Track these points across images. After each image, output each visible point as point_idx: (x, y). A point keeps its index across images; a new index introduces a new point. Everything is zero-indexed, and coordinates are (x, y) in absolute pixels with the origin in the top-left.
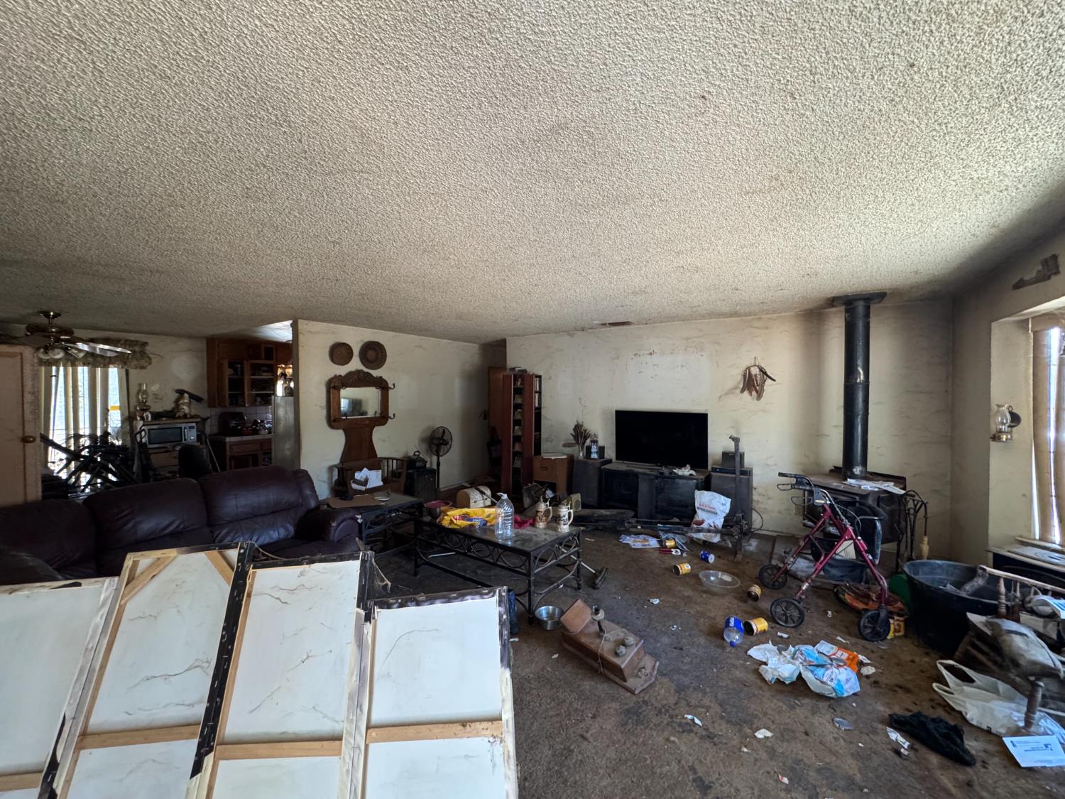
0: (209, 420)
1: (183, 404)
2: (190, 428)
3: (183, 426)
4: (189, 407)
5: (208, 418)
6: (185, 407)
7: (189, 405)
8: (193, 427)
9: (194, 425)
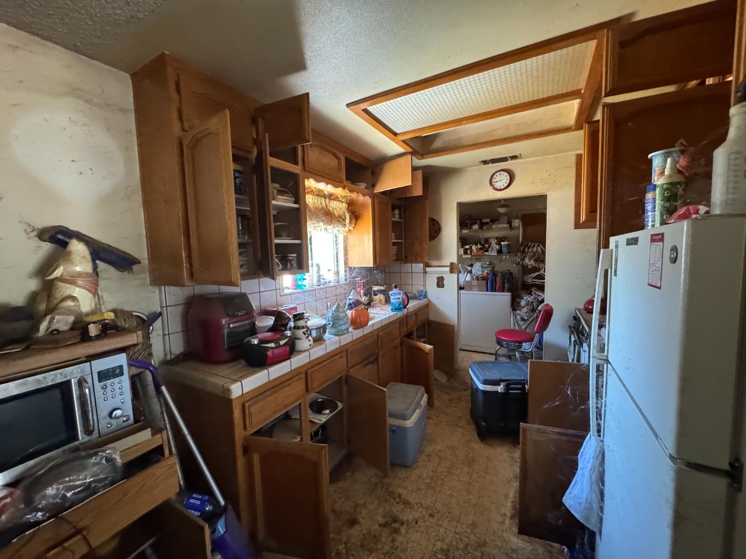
0: (158, 323)
1: (71, 280)
2: (104, 376)
3: (72, 374)
4: (94, 290)
5: (155, 316)
6: (77, 292)
7: (93, 281)
8: (115, 373)
9: (121, 359)
